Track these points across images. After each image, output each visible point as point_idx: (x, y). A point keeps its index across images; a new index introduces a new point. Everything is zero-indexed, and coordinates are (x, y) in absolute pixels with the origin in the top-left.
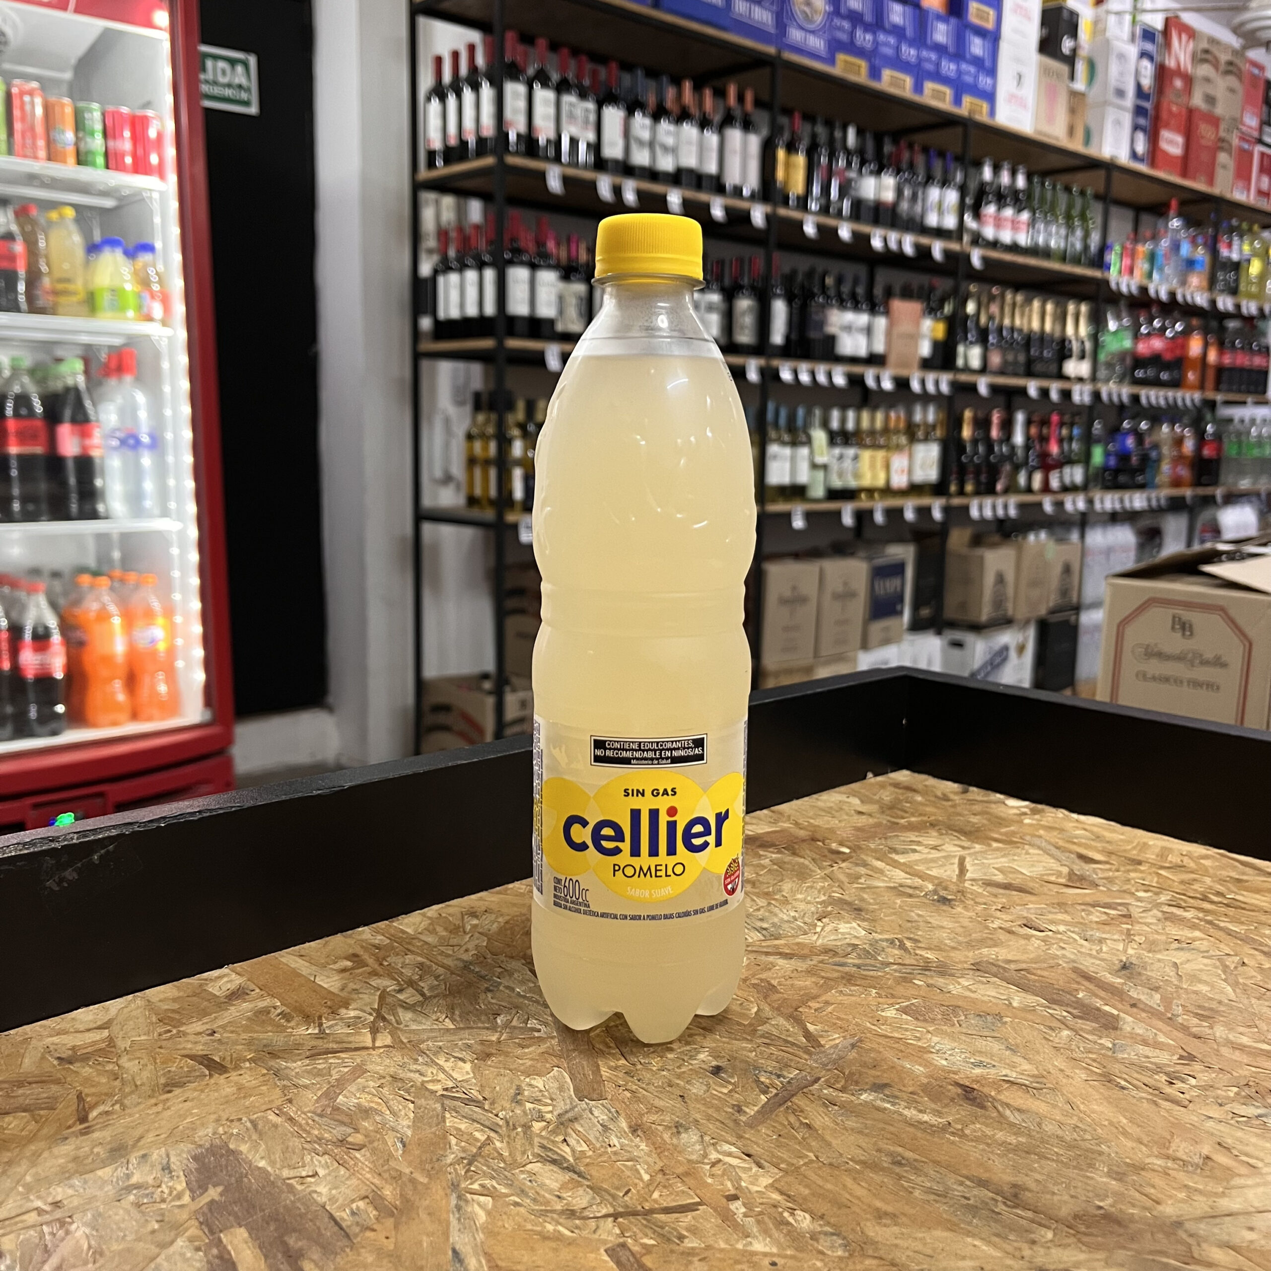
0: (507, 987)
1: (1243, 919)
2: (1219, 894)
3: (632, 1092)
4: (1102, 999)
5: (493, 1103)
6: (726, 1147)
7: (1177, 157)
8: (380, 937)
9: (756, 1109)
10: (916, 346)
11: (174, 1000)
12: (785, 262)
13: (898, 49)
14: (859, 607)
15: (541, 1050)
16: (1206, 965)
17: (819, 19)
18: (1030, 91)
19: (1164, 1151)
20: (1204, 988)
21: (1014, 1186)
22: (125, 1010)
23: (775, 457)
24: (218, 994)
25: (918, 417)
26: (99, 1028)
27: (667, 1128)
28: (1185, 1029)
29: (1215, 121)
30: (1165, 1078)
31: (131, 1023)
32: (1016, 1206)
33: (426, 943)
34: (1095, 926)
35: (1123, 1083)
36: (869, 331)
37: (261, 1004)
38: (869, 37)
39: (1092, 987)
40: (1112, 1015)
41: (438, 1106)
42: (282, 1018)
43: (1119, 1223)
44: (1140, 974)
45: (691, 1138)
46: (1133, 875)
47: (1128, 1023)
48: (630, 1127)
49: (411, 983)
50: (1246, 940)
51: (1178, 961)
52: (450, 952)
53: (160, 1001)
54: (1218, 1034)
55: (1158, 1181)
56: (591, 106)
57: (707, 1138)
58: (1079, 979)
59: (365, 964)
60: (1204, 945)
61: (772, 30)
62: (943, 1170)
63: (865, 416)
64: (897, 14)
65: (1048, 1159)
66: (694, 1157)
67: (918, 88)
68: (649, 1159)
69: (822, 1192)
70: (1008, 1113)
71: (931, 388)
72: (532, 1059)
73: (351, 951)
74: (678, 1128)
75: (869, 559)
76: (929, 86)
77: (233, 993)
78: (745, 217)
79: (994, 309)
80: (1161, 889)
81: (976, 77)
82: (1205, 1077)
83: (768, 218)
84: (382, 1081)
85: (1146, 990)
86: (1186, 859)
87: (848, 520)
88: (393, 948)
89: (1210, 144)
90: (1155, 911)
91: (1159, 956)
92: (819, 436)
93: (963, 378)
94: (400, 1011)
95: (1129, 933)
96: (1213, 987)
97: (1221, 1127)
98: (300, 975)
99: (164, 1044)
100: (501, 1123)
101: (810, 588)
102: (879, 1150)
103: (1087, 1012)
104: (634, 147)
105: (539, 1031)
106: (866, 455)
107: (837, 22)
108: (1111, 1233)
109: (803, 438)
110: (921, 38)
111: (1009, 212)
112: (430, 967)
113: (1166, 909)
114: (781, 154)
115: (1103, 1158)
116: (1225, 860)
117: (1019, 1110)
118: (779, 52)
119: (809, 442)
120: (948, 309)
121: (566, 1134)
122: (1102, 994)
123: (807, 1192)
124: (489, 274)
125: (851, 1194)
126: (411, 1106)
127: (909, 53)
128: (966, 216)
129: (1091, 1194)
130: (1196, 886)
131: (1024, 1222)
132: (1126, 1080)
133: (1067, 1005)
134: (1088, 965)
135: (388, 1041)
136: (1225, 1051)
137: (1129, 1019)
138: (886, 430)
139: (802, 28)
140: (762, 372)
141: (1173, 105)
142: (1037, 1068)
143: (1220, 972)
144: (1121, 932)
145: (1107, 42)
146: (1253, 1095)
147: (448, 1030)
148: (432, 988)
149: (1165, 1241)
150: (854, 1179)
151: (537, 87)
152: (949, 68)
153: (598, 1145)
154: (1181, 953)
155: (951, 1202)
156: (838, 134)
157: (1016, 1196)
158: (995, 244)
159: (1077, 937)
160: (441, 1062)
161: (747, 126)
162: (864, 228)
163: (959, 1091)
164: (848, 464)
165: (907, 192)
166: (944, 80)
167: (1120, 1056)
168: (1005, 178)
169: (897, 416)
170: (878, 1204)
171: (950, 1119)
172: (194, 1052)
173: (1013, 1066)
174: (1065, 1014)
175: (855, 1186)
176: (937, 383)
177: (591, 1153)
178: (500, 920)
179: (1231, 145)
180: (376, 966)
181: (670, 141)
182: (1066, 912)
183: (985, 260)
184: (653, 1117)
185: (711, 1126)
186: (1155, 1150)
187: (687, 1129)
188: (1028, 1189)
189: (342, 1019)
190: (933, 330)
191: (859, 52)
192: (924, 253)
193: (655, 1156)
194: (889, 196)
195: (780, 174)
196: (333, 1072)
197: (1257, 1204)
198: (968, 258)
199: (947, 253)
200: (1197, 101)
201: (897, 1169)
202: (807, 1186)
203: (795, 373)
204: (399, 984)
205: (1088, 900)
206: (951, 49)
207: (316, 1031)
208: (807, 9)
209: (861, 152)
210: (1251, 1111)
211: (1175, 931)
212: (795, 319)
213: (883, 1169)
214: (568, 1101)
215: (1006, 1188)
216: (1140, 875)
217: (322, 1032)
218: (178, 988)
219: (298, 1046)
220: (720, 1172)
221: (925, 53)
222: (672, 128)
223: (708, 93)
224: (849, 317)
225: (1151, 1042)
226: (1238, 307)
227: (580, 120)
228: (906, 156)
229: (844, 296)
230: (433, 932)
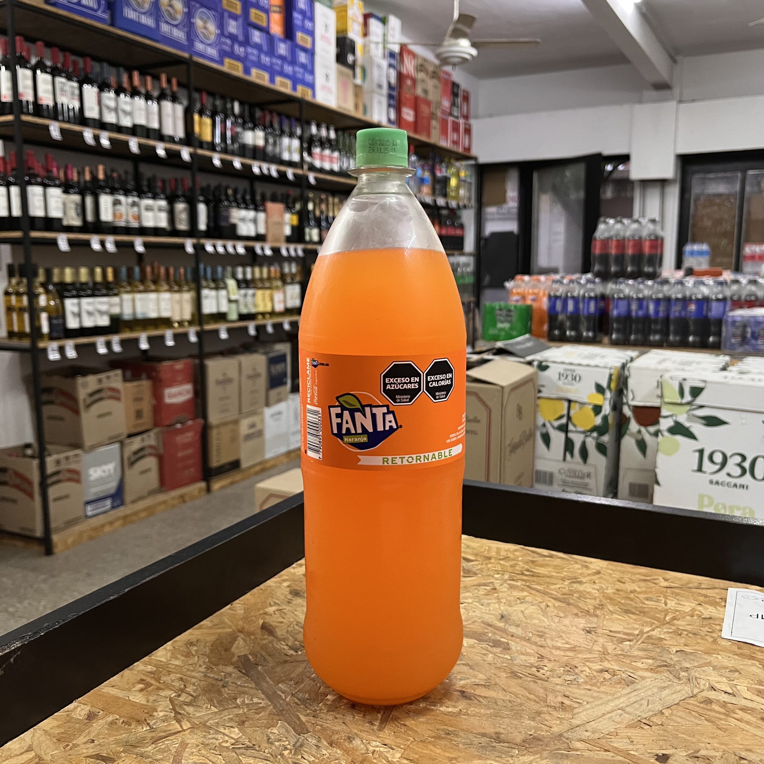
0: (232, 683)
1: (541, 582)
2: (528, 570)
3: (321, 726)
4: (499, 635)
5: (259, 746)
6: (374, 743)
7: (411, 123)
8: (149, 667)
9: (379, 721)
10: (282, 229)
11: (59, 727)
12: (203, 180)
13: (259, 57)
14: (262, 382)
15: (267, 714)
16: (534, 609)
17: (213, 38)
18: (333, 83)
19: (546, 704)
20: (536, 621)
21: (496, 733)
22: (35, 738)
23: (206, 297)
24: (81, 718)
25: (286, 270)
26: (27, 751)
27: (345, 740)
28: (536, 644)
29: (428, 103)
30: (535, 669)
31: (43, 745)
32: (500, 742)
33: (176, 665)
34: (483, 597)
35: (521, 675)
36: (255, 221)
37: (110, 719)
38: (242, 49)
39: (493, 629)
40: (505, 643)
41: (234, 754)
42: (126, 724)
43: (540, 740)
44: (509, 619)
45: (357, 742)
46: (490, 566)
47: (513, 645)
48: (329, 744)
49: (182, 690)
50: (545, 593)
51: (522, 609)
52: (192, 668)
53: (51, 729)
54: (549, 643)
55: (547, 717)
56: (75, 85)
57: (364, 741)
58: (486, 627)
59: (151, 685)
60: (529, 599)
61: (186, 43)
62: (466, 733)
63: (257, 270)
64: (257, 37)
65: (504, 717)
66: (363, 752)
67: (272, 80)
68: (344, 757)
69: (422, 755)
70: (481, 700)
71: (293, 253)
72: (266, 719)
73: (139, 678)
74: (350, 739)
75: (266, 353)
76: (278, 79)
77: (88, 716)
78: (178, 155)
79: (323, 207)
80: (503, 572)
81: (304, 74)
82: (550, 665)
83: (191, 155)
84: (199, 747)
85: (515, 627)
86: (508, 552)
87: (252, 332)
88: (161, 672)
89: (427, 115)
90: (505, 585)
91: (514, 608)
92: (231, 283)
93: (310, 247)
94: (185, 707)
95: (498, 599)
96: (539, 620)
97: (562, 687)
98: (119, 698)
99: (70, 752)
100: (269, 755)
101: (233, 373)
102: (438, 730)
103: (496, 644)
104: (105, 112)
105: (261, 703)
106: (259, 293)
107: (223, 40)
108: (539, 745)
109: (222, 285)
110: (272, 52)
111: (327, 152)
112: (186, 679)
113: (509, 582)
114: (196, 117)
115: (524, 712)
116: (525, 551)
117: (485, 697)
118: (191, 57)
119: (225, 287)
120: (298, 206)
121: (302, 754)
122: (498, 632)
123: (417, 756)
124: (15, 190)
125: (435, 753)
126: (220, 757)
127: (266, 59)
128: (304, 155)
129: (526, 730)
130: (517, 568)
131: (506, 748)
132: (521, 674)
133: (486, 641)
134: (487, 617)
135: (189, 725)
136: (554, 651)
137: (513, 643)
138: (269, 278)
139: (202, 42)
140: (195, 246)
141: (407, 94)
142: (485, 675)
143: (540, 612)
144: (495, 598)
145: (371, 58)
146: (569, 669)
147: (216, 713)
148: (194, 691)
149: (558, 744)
150: (434, 745)
151: (38, 72)
152: (288, 69)
153: (319, 756)
154: (522, 605)
155: (475, 747)
156: (229, 106)
157: (498, 737)
158: (321, 170)
159: (478, 604)
160: (222, 730)
161: (174, 99)
162: (248, 161)
163: (459, 693)
164: (249, 299)
165: (271, 140)
166: (286, 76)
167: (515, 662)
168: (324, 132)
169: (274, 270)
170: (447, 755)
171: (460, 708)
172: (90, 754)
173: (475, 677)
174: (487, 646)
175: (435, 749)
176: (296, 250)
177: (317, 761)
178: (208, 644)
179: (437, 117)
180: (158, 684)
181: (128, 108)
182: (469, 591)
183: (316, 179)
184: (337, 736)
185: (363, 734)
186: (542, 703)
187: (354, 739)
188: (501, 734)
189: (158, 718)
190: (291, 219)
191: (237, 58)
192: (283, 175)
193: (346, 755)
194: (261, 142)
195: (197, 129)
196: (171, 748)
197: (585, 720)
198: (307, 178)
199: (295, 175)
200: (419, 92)
201: (449, 737)
202: (416, 754)
203: (214, 247)
204: (175, 692)
205: (476, 583)
206: (289, 58)
207: (148, 728)
208: (205, 31)
209: (242, 116)
210: (572, 678)
211: (516, 594)
212: (212, 214)
213: (443, 738)
214: (294, 737)
215: (493, 735)
216: (493, 565)
217: (151, 728)
218: (56, 720)
219: (144, 739)
220: (377, 756)
221: (274, 60)
222: (128, 99)
223: (149, 79)
224: (243, 213)
225: (524, 652)
226: (447, 203)
227: (69, 94)
228: (268, 118)
229: (240, 202)
230: (177, 658)
